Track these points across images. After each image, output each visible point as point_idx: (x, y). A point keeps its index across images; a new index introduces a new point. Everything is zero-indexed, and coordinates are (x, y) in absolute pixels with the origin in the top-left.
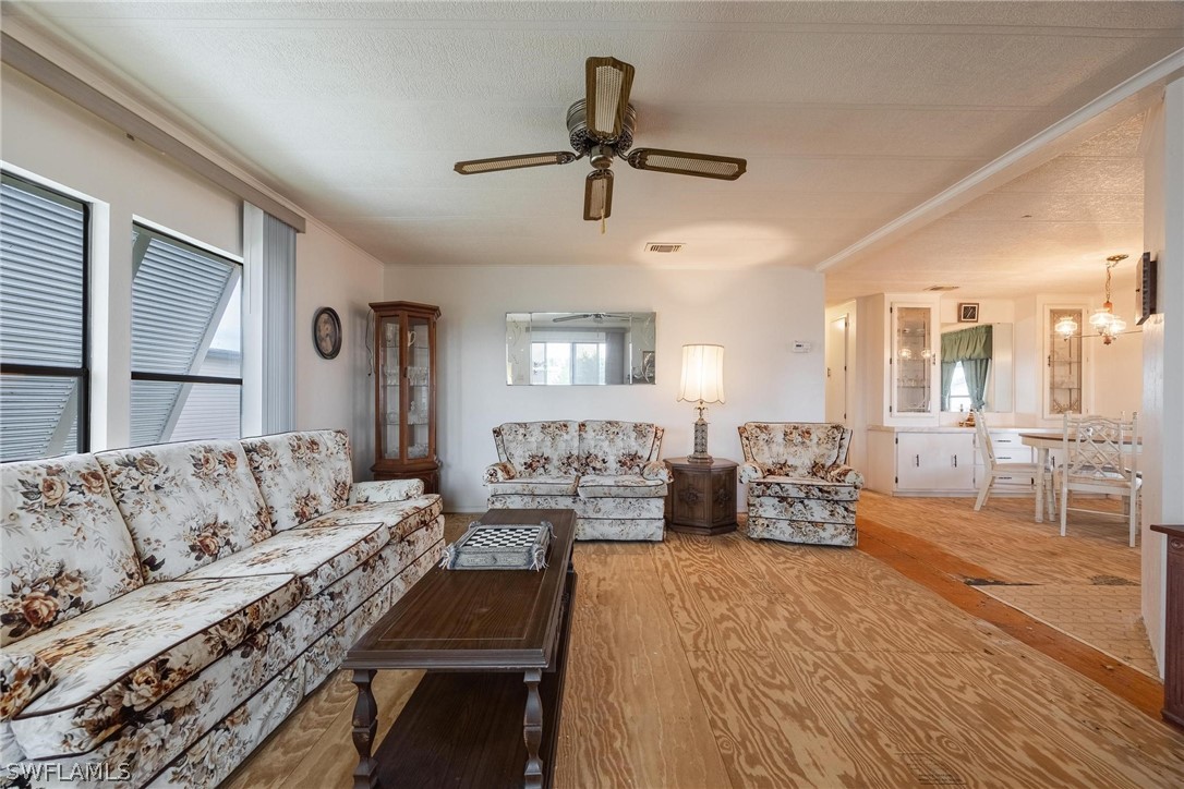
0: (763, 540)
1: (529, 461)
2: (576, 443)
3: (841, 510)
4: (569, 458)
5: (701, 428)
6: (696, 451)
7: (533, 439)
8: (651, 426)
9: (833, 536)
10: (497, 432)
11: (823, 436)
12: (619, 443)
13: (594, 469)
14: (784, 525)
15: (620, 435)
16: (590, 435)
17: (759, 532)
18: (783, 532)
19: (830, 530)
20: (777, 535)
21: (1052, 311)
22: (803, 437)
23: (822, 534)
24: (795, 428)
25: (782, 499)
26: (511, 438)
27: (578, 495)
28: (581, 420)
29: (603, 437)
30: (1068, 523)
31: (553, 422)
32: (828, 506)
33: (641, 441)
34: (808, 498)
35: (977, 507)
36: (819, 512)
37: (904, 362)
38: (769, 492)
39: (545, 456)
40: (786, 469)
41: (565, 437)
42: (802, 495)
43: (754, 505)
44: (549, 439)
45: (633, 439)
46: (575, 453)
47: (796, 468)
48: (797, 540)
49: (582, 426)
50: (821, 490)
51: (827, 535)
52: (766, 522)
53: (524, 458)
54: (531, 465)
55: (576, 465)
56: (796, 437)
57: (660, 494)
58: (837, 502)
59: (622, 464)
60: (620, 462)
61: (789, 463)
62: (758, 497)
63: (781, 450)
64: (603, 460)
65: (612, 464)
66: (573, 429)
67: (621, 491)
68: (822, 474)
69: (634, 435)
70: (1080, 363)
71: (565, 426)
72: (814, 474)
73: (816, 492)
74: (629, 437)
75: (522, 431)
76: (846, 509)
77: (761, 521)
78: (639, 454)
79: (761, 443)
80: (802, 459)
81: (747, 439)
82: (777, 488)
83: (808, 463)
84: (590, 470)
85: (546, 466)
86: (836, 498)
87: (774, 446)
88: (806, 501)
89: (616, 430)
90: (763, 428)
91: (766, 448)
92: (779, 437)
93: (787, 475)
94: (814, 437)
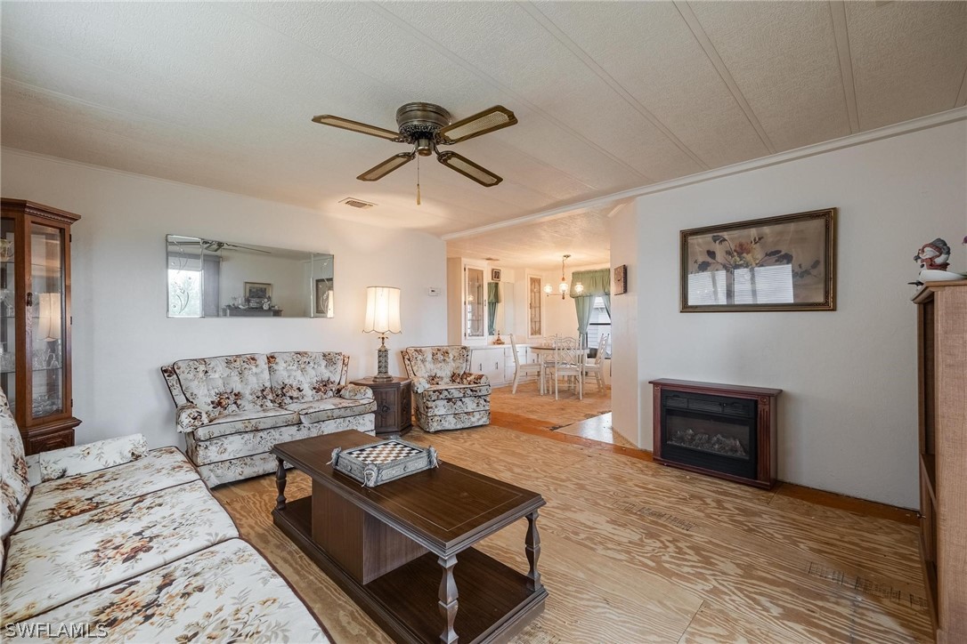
0: (437, 432)
1: (216, 399)
2: (266, 375)
3: (482, 402)
4: (263, 390)
5: (383, 354)
6: (380, 372)
7: (217, 376)
8: (339, 354)
9: (479, 420)
10: (169, 372)
11: (456, 355)
12: (311, 372)
13: (291, 398)
14: (451, 418)
15: (312, 364)
16: (281, 367)
17: (435, 426)
18: (450, 423)
19: (477, 415)
20: (447, 426)
21: (531, 278)
22: (444, 356)
23: (473, 419)
24: (439, 350)
25: (449, 400)
26: (191, 376)
27: (301, 423)
28: (268, 352)
29: (295, 368)
30: (559, 392)
31: (237, 356)
32: (476, 401)
33: (332, 369)
34: (464, 397)
35: (514, 392)
36: (470, 405)
37: (471, 303)
38: (441, 396)
39: (236, 391)
40: (436, 380)
41: (254, 369)
42: (462, 395)
43: (431, 407)
44: (235, 374)
45: (323, 367)
46: (268, 384)
47: (442, 378)
48: (458, 427)
49: (271, 359)
50: (472, 390)
51: (476, 420)
52: (439, 418)
53: (210, 396)
54: (219, 404)
55: (270, 397)
56: (440, 356)
57: (373, 410)
58: (480, 397)
59: (318, 390)
60: (314, 388)
61: (438, 375)
62: (434, 401)
63: (432, 366)
64: (299, 389)
65: (308, 392)
66: (262, 362)
67: (342, 412)
68: (458, 380)
69: (324, 363)
70: (540, 307)
71: (253, 359)
72: (454, 381)
73: (469, 392)
74: (320, 365)
75: (202, 368)
76: (485, 401)
77: (436, 418)
78: (332, 380)
79: (419, 362)
80: (445, 371)
81: (409, 360)
82: (446, 393)
83: (449, 374)
84: (288, 400)
85: (239, 402)
86: (480, 394)
87: (427, 364)
88: (463, 399)
89: (307, 360)
90: (419, 351)
91: (422, 366)
92: (429, 357)
93: (437, 384)
94: (451, 355)
